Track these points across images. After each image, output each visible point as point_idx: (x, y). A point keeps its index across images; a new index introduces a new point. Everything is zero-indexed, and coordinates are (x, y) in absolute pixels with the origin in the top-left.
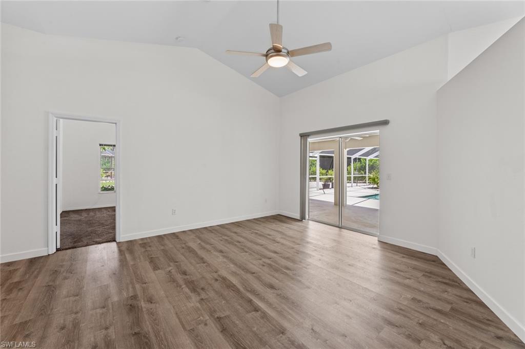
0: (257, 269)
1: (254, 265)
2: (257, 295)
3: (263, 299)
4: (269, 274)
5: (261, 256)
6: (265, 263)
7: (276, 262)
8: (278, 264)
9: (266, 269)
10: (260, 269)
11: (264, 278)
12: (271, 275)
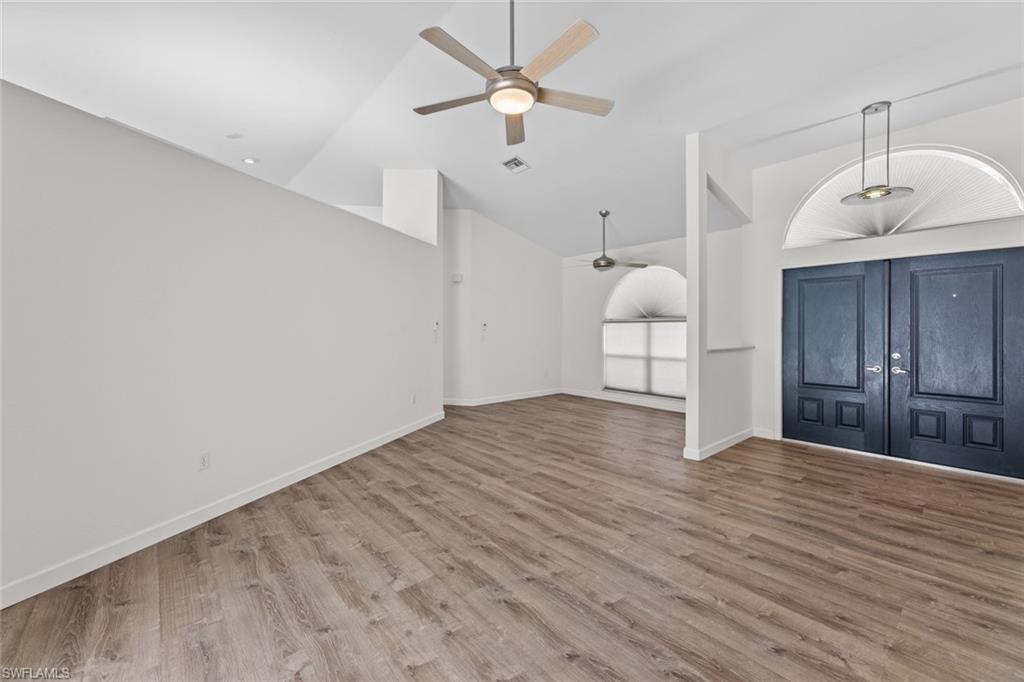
0: (554, 547)
1: (564, 557)
2: (539, 506)
3: (531, 502)
4: (529, 536)
5: (558, 589)
6: (542, 565)
7: (516, 568)
8: (509, 561)
9: (535, 547)
10: (548, 547)
11: (537, 529)
12: (524, 534)
